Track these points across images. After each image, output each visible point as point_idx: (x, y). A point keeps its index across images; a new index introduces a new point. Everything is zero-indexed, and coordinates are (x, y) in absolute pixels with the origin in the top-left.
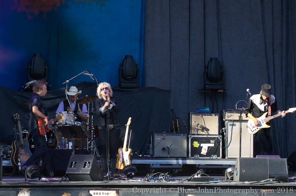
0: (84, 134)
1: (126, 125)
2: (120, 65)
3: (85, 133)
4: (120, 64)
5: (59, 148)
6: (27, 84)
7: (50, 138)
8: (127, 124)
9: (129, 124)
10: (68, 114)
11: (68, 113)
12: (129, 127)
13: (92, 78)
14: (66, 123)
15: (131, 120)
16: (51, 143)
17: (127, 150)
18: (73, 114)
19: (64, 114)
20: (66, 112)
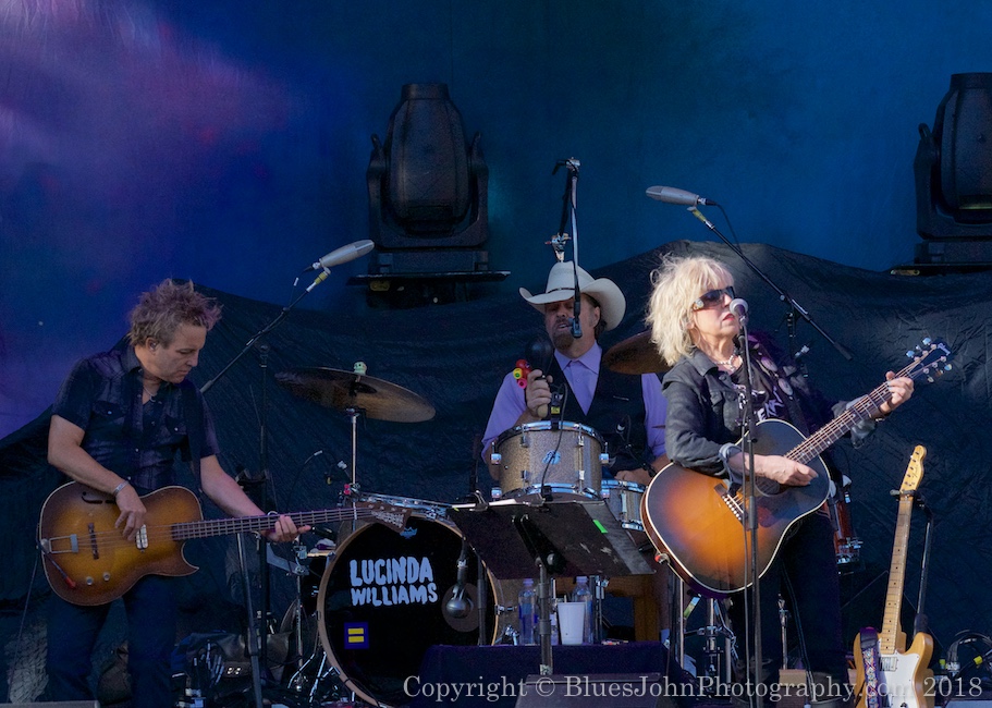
0: (606, 550)
1: (894, 492)
2: (923, 136)
3: (610, 546)
4: (922, 128)
5: (508, 639)
6: (316, 266)
7: (454, 582)
8: (903, 486)
9: (914, 487)
10: (556, 436)
11: (555, 428)
12: (915, 505)
13: (698, 214)
14: (543, 487)
15: (926, 463)
16: (458, 614)
17: (908, 644)
18: (585, 433)
19: (532, 435)
20: (548, 424)
